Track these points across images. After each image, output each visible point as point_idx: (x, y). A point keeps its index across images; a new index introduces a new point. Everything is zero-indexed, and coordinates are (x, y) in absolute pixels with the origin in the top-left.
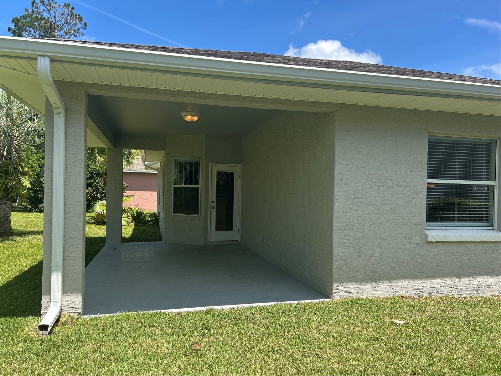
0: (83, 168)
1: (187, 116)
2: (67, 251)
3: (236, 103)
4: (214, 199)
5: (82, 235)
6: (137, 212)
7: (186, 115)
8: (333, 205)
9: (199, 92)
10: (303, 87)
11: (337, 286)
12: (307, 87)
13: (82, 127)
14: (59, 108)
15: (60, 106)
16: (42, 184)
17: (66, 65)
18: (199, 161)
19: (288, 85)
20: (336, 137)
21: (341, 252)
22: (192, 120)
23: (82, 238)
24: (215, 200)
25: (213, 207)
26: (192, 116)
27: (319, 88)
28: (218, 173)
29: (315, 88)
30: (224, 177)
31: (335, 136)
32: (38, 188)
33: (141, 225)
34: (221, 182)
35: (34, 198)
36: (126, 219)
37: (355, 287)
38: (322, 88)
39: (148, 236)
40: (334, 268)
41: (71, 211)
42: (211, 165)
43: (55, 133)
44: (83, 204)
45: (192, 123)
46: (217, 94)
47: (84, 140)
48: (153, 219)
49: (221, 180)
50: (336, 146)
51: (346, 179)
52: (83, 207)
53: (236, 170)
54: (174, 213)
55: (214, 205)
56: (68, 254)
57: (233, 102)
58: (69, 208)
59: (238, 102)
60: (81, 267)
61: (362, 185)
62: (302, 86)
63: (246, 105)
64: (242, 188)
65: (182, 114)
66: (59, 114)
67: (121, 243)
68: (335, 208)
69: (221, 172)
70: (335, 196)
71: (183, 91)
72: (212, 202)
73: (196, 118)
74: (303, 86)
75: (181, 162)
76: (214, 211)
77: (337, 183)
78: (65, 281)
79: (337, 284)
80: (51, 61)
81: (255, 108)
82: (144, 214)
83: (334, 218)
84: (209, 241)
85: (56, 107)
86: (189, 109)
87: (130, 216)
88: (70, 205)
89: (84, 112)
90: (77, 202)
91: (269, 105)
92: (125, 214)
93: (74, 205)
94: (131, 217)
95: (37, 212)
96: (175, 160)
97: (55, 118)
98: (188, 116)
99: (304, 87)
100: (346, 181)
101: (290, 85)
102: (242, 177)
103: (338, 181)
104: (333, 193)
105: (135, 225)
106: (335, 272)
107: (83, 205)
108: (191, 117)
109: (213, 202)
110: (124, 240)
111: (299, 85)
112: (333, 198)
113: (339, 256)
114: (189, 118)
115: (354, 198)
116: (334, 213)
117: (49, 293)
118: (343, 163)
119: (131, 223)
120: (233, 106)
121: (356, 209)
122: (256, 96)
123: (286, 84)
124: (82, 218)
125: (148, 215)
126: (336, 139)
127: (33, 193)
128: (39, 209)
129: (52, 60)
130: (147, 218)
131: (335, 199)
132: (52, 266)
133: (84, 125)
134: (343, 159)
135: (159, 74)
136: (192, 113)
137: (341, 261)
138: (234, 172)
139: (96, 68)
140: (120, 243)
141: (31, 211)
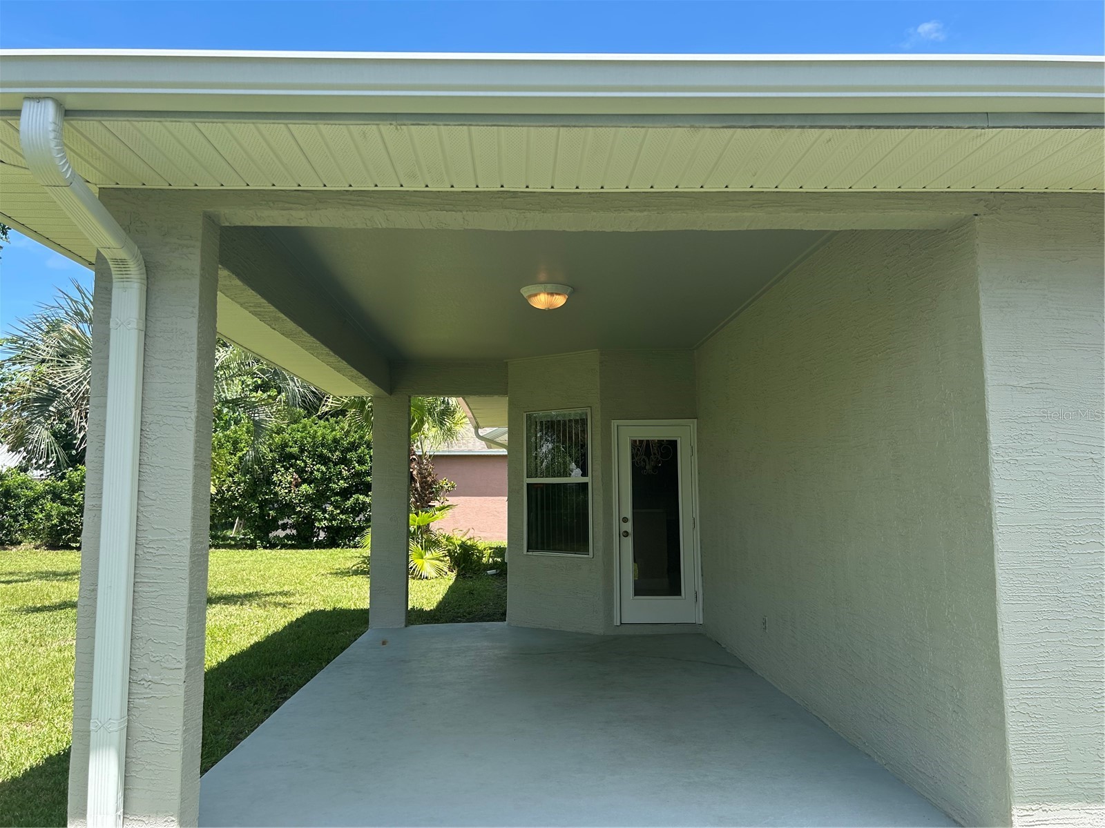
0: (194, 430)
1: (536, 295)
2: (142, 683)
3: (638, 214)
4: (628, 512)
5: (185, 632)
6: (463, 546)
7: (534, 292)
8: (991, 528)
9: (527, 190)
10: (856, 130)
11: (1026, 813)
12: (869, 127)
13: (192, 312)
14: (123, 261)
15: (122, 254)
16: (274, 488)
17: (113, 124)
18: (587, 415)
19: (803, 127)
20: (982, 301)
21: (1035, 690)
22: (551, 305)
23: (184, 640)
24: (629, 515)
25: (626, 534)
26: (548, 294)
27: (914, 127)
28: (634, 444)
29: (898, 127)
30: (655, 454)
31: (978, 299)
32: (267, 497)
33: (471, 577)
34: (647, 467)
35: (259, 518)
36: (437, 562)
37: (1094, 816)
38: (925, 127)
39: (477, 604)
40: (1011, 747)
41: (156, 559)
42: (616, 425)
43: (113, 334)
44: (188, 537)
45: (550, 313)
46: (581, 193)
47: (196, 350)
48: (497, 561)
49: (647, 464)
50: (983, 329)
51: (1029, 437)
52: (189, 547)
53: (683, 433)
54: (529, 549)
55: (628, 527)
56: (144, 691)
57: (631, 214)
58: (151, 550)
59: (645, 213)
60: (180, 733)
61: (1092, 456)
62: (851, 127)
63: (675, 221)
64: (699, 481)
65: (525, 292)
66: (125, 278)
67: (406, 626)
68: (997, 538)
69: (647, 441)
70: (995, 497)
71: (479, 192)
72: (621, 520)
73: (560, 301)
74: (854, 124)
75: (544, 420)
76: (628, 543)
77: (1000, 451)
78: (133, 774)
79: (1028, 807)
80: (65, 115)
81: (703, 229)
82: (478, 550)
83: (998, 571)
84: (619, 624)
85: (115, 260)
86: (542, 276)
87: (446, 556)
88: (153, 541)
89: (197, 270)
90: (173, 531)
91: (745, 214)
92: (433, 551)
93: (165, 540)
94: (448, 558)
95: (265, 548)
96: (529, 417)
97: (115, 292)
98: (539, 294)
99: (861, 127)
100: (1032, 443)
101: (811, 127)
102: (698, 451)
103: (1003, 445)
104: (986, 486)
105: (457, 576)
106: (1017, 762)
107: (189, 541)
108: (546, 296)
109: (625, 520)
110: (418, 617)
111: (843, 124)
112: (989, 504)
113: (1026, 706)
114: (542, 301)
115: (1065, 501)
116: (998, 556)
117: (83, 814)
118: (1015, 383)
119: (449, 573)
120: (633, 230)
121: (1076, 538)
122: (702, 190)
123: (796, 124)
124: (187, 581)
125: (489, 551)
126: (982, 307)
127: (257, 507)
128: (269, 542)
129: (67, 113)
130: (484, 560)
131: (997, 505)
132: (92, 728)
133: (197, 308)
134: (1012, 369)
135: (381, 126)
136: (549, 286)
137: (1038, 724)
138: (676, 441)
139: (198, 124)
140: (403, 626)
141: (252, 547)
